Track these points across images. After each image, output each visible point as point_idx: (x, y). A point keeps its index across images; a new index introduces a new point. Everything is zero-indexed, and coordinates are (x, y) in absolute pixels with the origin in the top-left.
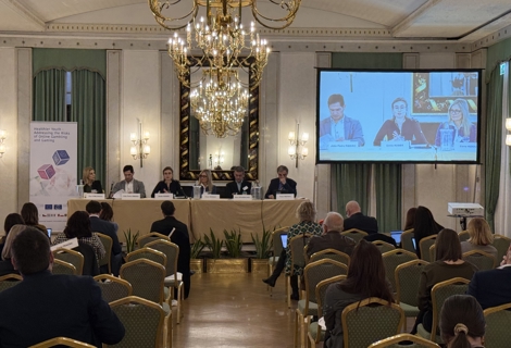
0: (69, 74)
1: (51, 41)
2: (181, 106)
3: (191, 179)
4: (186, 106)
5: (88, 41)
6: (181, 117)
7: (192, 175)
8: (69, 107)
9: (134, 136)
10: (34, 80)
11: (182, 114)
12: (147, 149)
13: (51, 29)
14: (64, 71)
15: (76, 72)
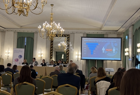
0: (26, 38)
1: (22, 31)
2: (51, 46)
5: (30, 31)
6: (51, 49)
8: (25, 46)
9: (39, 53)
10: (18, 39)
12: (42, 56)
13: (22, 28)
14: (25, 38)
15: (27, 38)
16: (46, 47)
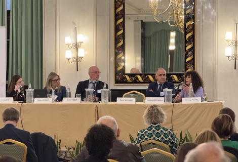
2: (116, 8)
3: (126, 82)
4: (121, 8)
6: (116, 20)
7: (128, 78)
8: (8, 12)
9: (69, 40)
11: (117, 17)
12: (81, 53)
16: (96, 15)
